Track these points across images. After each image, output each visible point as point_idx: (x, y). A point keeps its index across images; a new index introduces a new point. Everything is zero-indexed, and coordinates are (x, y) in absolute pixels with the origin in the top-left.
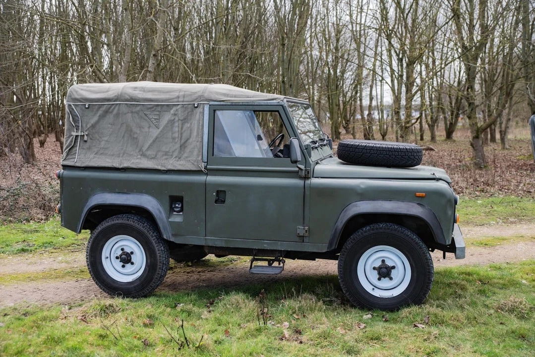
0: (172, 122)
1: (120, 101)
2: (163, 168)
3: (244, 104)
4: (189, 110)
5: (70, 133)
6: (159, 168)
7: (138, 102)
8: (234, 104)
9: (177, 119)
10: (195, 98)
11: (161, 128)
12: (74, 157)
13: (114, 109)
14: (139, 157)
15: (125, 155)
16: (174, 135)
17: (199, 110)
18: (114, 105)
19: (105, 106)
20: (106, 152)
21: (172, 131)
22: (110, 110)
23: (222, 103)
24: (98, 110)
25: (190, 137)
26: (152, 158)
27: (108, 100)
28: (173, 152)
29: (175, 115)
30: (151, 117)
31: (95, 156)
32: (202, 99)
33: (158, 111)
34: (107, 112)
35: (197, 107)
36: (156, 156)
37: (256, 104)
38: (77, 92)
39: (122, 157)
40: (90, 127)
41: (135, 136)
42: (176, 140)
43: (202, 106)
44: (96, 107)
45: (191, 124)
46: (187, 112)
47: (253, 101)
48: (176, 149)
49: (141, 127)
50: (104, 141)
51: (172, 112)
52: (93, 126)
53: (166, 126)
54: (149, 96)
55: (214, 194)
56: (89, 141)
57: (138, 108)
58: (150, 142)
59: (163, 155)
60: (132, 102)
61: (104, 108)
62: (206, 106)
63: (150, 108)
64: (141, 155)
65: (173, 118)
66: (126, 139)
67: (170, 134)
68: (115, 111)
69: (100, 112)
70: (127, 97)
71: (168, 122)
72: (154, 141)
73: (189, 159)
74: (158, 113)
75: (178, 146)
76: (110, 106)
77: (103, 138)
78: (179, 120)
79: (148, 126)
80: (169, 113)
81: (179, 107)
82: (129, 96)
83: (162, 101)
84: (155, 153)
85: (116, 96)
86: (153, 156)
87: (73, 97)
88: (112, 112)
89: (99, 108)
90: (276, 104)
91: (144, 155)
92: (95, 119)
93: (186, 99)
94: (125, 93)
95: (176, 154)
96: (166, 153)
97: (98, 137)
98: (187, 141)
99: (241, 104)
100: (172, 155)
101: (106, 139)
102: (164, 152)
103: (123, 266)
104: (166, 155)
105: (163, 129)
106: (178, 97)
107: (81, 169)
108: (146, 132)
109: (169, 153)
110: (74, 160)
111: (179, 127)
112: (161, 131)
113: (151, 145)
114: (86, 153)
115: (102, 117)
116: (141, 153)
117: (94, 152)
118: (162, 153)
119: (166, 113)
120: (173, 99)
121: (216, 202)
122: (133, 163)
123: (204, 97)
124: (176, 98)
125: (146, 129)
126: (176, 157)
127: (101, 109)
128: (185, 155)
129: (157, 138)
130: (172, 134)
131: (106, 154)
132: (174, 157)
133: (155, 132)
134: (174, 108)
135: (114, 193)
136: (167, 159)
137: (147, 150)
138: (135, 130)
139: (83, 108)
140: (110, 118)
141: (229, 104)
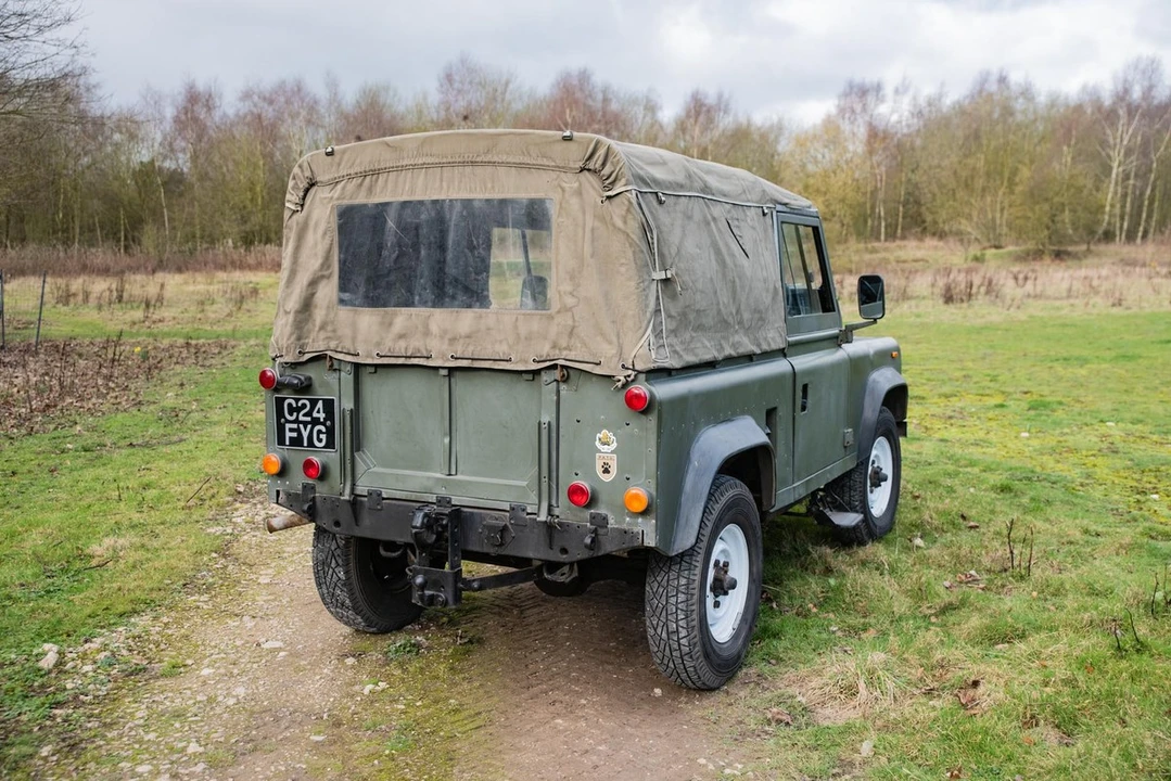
5: (649, 273)
8: (792, 211)
11: (751, 258)
12: (661, 342)
13: (693, 208)
17: (769, 221)
18: (692, 200)
19: (681, 201)
22: (689, 212)
23: (785, 209)
24: (674, 210)
27: (682, 185)
32: (767, 198)
33: (736, 219)
34: (686, 216)
35: (766, 214)
37: (805, 213)
43: (769, 212)
44: (671, 202)
47: (803, 208)
49: (732, 255)
51: (749, 221)
55: (801, 393)
57: (718, 210)
62: (774, 213)
63: (729, 211)
68: (696, 216)
69: (680, 215)
71: (753, 243)
74: (737, 223)
76: (686, 200)
78: (760, 239)
81: (752, 211)
83: (734, 197)
86: (749, 324)
89: (675, 205)
90: (816, 215)
91: (741, 323)
92: (677, 232)
93: (753, 196)
95: (769, 315)
99: (797, 211)
100: (765, 320)
102: (759, 312)
103: (717, 605)
105: (753, 260)
106: (745, 191)
107: (673, 373)
108: (740, 267)
110: (665, 351)
112: (753, 265)
116: (739, 317)
119: (744, 223)
121: (802, 408)
124: (743, 193)
126: (768, 323)
127: (678, 208)
133: (748, 267)
134: (749, 214)
135: (718, 423)
137: (745, 309)
139: (654, 202)
141: (788, 210)
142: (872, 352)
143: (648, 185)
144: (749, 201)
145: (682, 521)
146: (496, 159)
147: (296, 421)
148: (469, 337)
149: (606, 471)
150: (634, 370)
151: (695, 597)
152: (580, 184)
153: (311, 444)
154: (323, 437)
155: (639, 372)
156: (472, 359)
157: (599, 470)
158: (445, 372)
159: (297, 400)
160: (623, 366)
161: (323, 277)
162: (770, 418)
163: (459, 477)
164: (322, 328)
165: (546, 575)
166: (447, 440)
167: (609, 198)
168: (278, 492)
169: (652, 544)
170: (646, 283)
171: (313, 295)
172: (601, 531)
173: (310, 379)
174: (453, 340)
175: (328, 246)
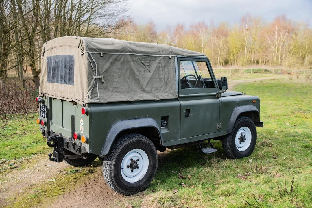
0: (158, 68)
1: (125, 52)
2: (158, 99)
3: (193, 57)
4: (167, 60)
5: (92, 76)
6: (155, 99)
7: (137, 53)
8: (188, 57)
9: (161, 66)
10: (169, 53)
11: (152, 72)
12: (96, 95)
13: (121, 58)
14: (141, 92)
15: (132, 91)
16: (160, 76)
17: (172, 60)
18: (121, 55)
19: (115, 55)
20: (119, 90)
21: (159, 74)
22: (118, 59)
23: (183, 57)
24: (109, 58)
25: (169, 78)
26: (149, 92)
27: (117, 51)
28: (161, 87)
29: (159, 63)
30: (145, 64)
31: (112, 93)
32: (173, 53)
33: (149, 60)
34: (116, 60)
35: (171, 58)
36: (151, 91)
37: (198, 58)
38: (90, 43)
39: (130, 93)
40: (105, 71)
41: (137, 78)
42: (162, 80)
43: (173, 57)
44: (108, 56)
45: (168, 69)
46: (165, 61)
47: (196, 56)
48: (162, 86)
49: (139, 71)
50: (116, 81)
51: (157, 61)
52: (107, 71)
53: (155, 71)
54: (142, 49)
55: (185, 112)
56: (105, 82)
57: (137, 58)
58: (147, 81)
59: (155, 90)
60: (134, 53)
61: (114, 57)
62: (176, 58)
63: (145, 58)
64: (142, 91)
65: (158, 65)
66: (130, 80)
67: (158, 76)
68: (122, 60)
69: (111, 60)
70: (130, 49)
71: (156, 68)
72: (149, 81)
73: (170, 92)
74: (149, 62)
75: (163, 84)
76: (118, 55)
77: (115, 80)
78: (162, 66)
79: (144, 70)
80: (155, 62)
81: (161, 58)
82: (131, 49)
83: (151, 53)
84: (150, 89)
85: (122, 48)
86: (150, 91)
87: (89, 47)
88: (119, 60)
89: (110, 57)
90: (205, 58)
91: (144, 91)
92: (108, 65)
93: (164, 53)
94: (128, 47)
95: (162, 89)
96: (157, 89)
97: (111, 80)
98: (167, 80)
99: (191, 57)
100: (160, 90)
101: (117, 80)
102: (155, 88)
103: (132, 171)
104: (157, 90)
105: (154, 72)
106: (159, 51)
107: (103, 104)
108: (143, 75)
109: (158, 89)
110: (97, 98)
111: (162, 71)
112: (153, 74)
113: (148, 84)
114: (104, 92)
115: (112, 64)
116: (142, 89)
117: (110, 90)
118: (154, 89)
119: (153, 61)
120: (157, 52)
121: (186, 116)
122: (139, 97)
123: (174, 52)
124: (158, 52)
125: (143, 73)
126: (163, 91)
127: (112, 58)
128: (168, 89)
129: (151, 78)
130: (159, 75)
131: (119, 92)
132: (161, 91)
133: (149, 75)
134: (158, 59)
135: (129, 119)
136: (157, 92)
137: (146, 87)
138: (137, 73)
139: (98, 56)
140: (118, 64)
141: (186, 57)
142: (238, 100)
143: (97, 51)
144: (160, 54)
145: (105, 146)
146: (67, 44)
147: (42, 111)
148: (63, 92)
149: (82, 131)
150: (85, 103)
151: (112, 168)
152: (78, 51)
153: (44, 117)
154: (46, 115)
155: (86, 104)
156: (64, 98)
157: (81, 130)
158: (61, 100)
159: (42, 105)
160: (83, 102)
161: (45, 75)
162: (165, 118)
163: (64, 128)
164: (45, 88)
165: (83, 157)
166: (62, 118)
167: (82, 55)
168: (41, 128)
169: (88, 152)
170: (90, 79)
171: (43, 79)
172: (81, 147)
173: (44, 100)
174: (61, 92)
175: (45, 67)
